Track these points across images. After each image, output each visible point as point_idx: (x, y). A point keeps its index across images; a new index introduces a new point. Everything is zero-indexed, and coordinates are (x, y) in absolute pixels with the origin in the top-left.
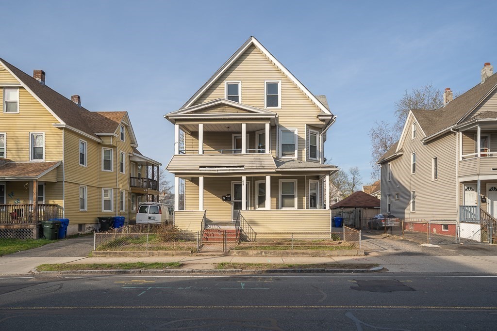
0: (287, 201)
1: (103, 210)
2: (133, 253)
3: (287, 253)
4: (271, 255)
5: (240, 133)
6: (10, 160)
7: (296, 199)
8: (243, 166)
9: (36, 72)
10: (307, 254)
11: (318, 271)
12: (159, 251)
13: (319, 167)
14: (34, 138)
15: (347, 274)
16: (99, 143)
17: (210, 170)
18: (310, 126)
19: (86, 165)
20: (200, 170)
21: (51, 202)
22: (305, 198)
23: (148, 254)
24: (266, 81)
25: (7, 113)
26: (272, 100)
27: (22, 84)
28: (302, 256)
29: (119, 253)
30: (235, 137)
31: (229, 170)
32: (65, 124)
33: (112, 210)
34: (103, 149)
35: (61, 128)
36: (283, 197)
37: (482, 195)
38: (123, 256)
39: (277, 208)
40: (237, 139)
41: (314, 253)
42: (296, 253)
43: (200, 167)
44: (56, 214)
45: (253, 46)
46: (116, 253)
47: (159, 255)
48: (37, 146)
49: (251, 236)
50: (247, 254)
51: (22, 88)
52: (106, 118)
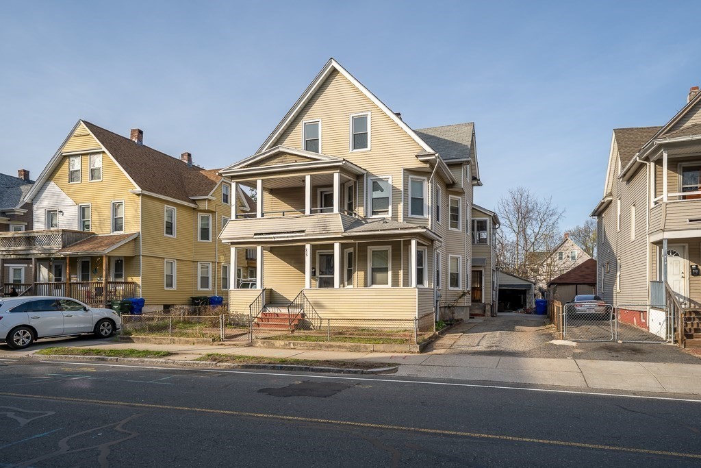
0: (379, 276)
1: (199, 289)
2: (155, 339)
3: (320, 346)
4: (301, 348)
5: (332, 186)
6: (94, 233)
7: (390, 273)
8: (303, 231)
9: (133, 131)
10: (344, 347)
11: (301, 369)
12: (181, 338)
13: (398, 229)
14: (116, 207)
15: (335, 374)
16: (194, 209)
17: (266, 238)
18: (409, 171)
19: (175, 236)
20: (255, 238)
21: (130, 280)
22: (402, 271)
23: (169, 341)
24: (351, 115)
25: (93, 181)
26: (360, 140)
27: (104, 149)
28: (338, 351)
29: (142, 339)
30: (321, 193)
31: (288, 237)
32: (140, 189)
33: (210, 288)
34: (200, 215)
35: (138, 195)
36: (374, 270)
37: (692, 264)
38: (146, 342)
39: (366, 285)
40: (325, 195)
41: (353, 346)
42: (331, 346)
43: (255, 234)
44: (134, 293)
45: (334, 72)
46: (139, 338)
47: (180, 342)
48: (119, 217)
49: (316, 323)
50: (274, 345)
51: (104, 152)
52: (207, 177)
